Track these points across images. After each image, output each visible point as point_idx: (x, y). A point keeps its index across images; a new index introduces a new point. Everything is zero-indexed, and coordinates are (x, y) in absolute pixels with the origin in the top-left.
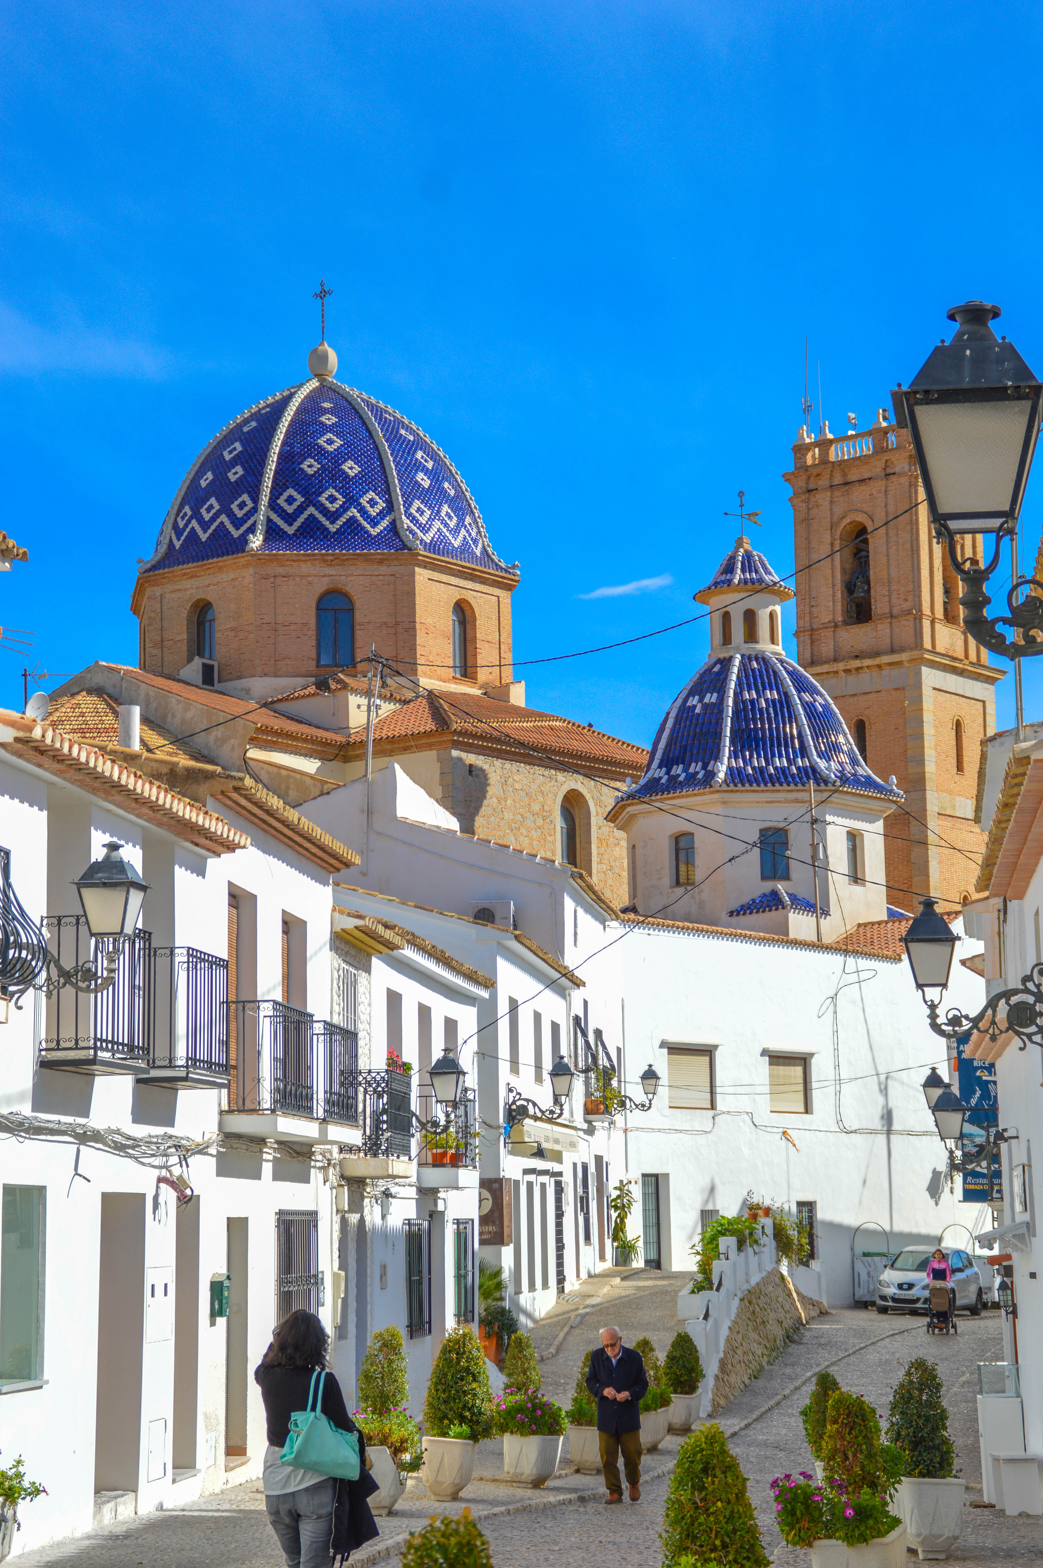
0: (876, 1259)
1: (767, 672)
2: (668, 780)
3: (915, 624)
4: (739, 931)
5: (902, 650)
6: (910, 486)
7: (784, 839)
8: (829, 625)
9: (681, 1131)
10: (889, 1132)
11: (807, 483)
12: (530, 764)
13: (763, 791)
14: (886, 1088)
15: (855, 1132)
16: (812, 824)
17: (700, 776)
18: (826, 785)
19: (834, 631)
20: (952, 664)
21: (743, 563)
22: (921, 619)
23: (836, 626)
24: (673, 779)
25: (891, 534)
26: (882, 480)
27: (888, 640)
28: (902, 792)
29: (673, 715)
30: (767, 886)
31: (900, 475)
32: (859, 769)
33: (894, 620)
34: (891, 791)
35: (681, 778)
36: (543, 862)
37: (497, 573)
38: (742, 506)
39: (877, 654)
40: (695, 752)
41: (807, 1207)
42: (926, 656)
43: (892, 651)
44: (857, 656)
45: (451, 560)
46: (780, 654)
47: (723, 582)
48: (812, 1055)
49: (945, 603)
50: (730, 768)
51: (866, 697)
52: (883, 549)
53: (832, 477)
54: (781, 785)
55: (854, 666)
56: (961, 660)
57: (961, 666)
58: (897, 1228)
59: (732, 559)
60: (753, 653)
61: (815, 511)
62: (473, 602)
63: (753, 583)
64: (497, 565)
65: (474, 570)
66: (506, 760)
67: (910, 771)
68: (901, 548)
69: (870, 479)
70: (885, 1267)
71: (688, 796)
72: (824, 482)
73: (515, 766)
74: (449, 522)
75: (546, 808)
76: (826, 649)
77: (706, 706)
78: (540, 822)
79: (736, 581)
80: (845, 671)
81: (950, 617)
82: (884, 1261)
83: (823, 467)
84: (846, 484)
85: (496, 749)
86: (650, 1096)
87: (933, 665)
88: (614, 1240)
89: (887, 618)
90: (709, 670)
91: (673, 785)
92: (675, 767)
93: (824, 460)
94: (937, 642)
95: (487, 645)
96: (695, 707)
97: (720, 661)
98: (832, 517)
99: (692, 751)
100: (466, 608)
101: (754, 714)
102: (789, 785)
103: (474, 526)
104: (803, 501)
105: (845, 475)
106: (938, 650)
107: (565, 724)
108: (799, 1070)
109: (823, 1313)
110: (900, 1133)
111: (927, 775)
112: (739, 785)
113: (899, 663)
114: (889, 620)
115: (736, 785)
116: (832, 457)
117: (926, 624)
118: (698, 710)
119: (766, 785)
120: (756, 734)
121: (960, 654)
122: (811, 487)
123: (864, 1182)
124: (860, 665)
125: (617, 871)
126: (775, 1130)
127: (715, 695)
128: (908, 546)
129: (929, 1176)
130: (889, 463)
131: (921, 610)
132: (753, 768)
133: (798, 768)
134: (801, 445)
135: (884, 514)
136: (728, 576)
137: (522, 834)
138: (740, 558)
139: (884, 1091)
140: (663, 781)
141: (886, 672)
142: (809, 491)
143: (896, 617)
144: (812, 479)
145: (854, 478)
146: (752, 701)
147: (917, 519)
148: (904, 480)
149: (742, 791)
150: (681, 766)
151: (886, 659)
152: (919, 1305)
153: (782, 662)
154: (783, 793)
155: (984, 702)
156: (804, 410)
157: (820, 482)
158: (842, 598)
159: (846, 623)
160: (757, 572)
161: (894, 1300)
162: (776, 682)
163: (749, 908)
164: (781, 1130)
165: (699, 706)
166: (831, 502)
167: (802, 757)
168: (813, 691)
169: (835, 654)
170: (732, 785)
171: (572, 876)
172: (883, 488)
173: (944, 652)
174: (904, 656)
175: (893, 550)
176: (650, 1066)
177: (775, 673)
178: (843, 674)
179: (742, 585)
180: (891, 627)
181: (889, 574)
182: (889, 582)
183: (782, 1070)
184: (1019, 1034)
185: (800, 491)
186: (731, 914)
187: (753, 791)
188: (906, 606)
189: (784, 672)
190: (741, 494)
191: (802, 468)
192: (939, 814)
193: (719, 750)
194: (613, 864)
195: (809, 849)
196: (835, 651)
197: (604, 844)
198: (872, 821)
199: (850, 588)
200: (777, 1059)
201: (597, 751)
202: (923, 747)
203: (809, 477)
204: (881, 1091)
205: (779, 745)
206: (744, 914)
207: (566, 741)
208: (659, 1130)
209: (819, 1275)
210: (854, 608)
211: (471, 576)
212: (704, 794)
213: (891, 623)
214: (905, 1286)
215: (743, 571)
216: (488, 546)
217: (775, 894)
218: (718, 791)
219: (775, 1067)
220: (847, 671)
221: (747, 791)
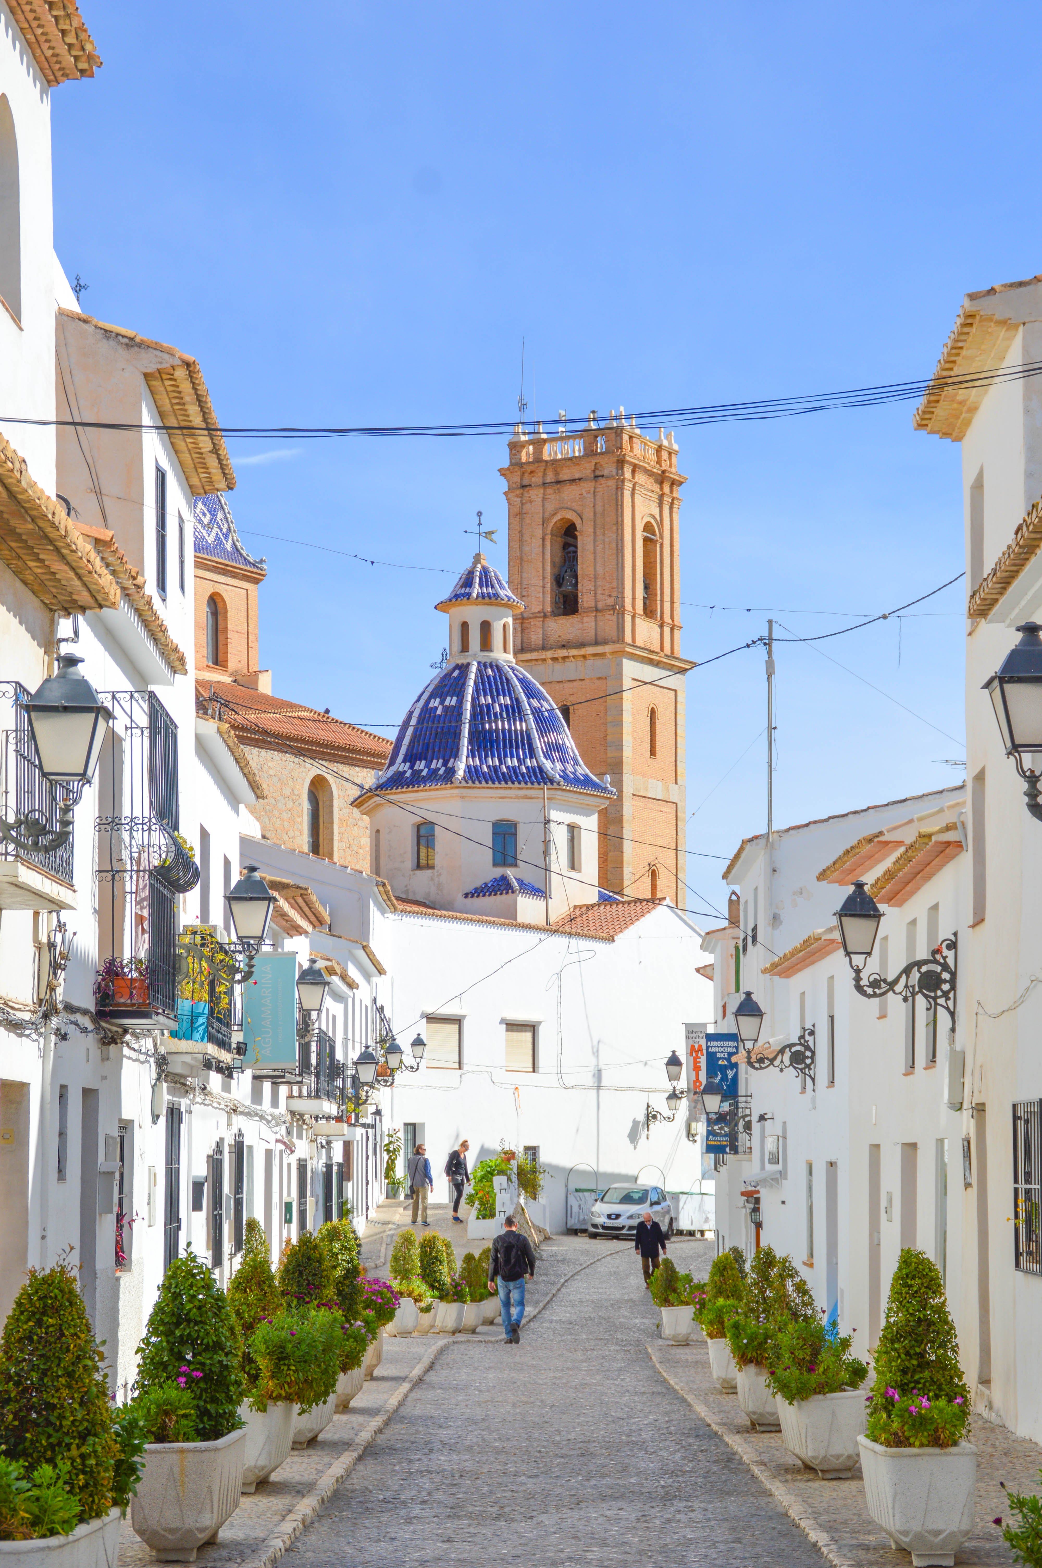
0: (587, 1194)
1: (501, 678)
2: (412, 774)
3: (618, 618)
4: (485, 918)
5: (605, 642)
6: (617, 489)
7: (513, 830)
8: (538, 615)
9: (435, 1088)
10: (599, 1088)
11: (521, 479)
12: (282, 752)
13: (497, 788)
14: (598, 1051)
15: (572, 1088)
16: (545, 824)
17: (441, 772)
18: (552, 784)
19: (543, 621)
20: (650, 656)
21: (481, 579)
22: (623, 614)
23: (545, 616)
24: (416, 773)
25: (598, 533)
26: (591, 481)
27: (593, 633)
28: (615, 790)
29: (416, 714)
30: (499, 872)
31: (608, 478)
32: (578, 768)
33: (599, 614)
34: (605, 789)
35: (424, 773)
36: (353, 872)
37: (246, 568)
38: (480, 524)
39: (582, 645)
40: (436, 750)
41: (532, 1151)
42: (627, 649)
43: (597, 643)
44: (563, 646)
45: (207, 557)
46: (511, 662)
47: (463, 595)
48: (540, 1023)
49: (644, 598)
50: (468, 767)
51: (571, 685)
52: (590, 547)
53: (545, 474)
54: (513, 783)
55: (561, 655)
56: (658, 653)
57: (657, 658)
58: (602, 1169)
59: (470, 574)
60: (488, 661)
61: (528, 506)
62: (224, 595)
63: (490, 598)
64: (245, 559)
65: (227, 565)
66: (262, 748)
67: (609, 755)
68: (607, 546)
69: (580, 479)
70: (596, 1200)
71: (430, 790)
72: (537, 479)
73: (270, 753)
74: (203, 518)
75: (296, 792)
76: (536, 637)
77: (446, 709)
78: (290, 805)
79: (474, 595)
80: (552, 659)
81: (648, 612)
82: (593, 1196)
83: (537, 465)
84: (558, 482)
85: (254, 739)
86: (418, 1060)
87: (633, 657)
88: (386, 1178)
89: (592, 611)
90: (448, 675)
91: (416, 780)
92: (418, 762)
93: (538, 460)
94: (637, 636)
95: (236, 635)
96: (436, 708)
97: (458, 667)
98: (544, 513)
99: (433, 749)
100: (218, 600)
101: (490, 717)
102: (519, 783)
103: (224, 522)
104: (517, 496)
105: (557, 473)
106: (637, 644)
107: (312, 714)
108: (529, 1035)
109: (547, 1238)
110: (608, 1088)
111: (625, 760)
112: (477, 782)
113: (602, 655)
114: (594, 614)
115: (474, 783)
116: (546, 457)
117: (628, 619)
118: (439, 712)
119: (500, 783)
120: (491, 735)
121: (656, 647)
122: (525, 482)
123: (577, 1131)
124: (566, 654)
125: (355, 848)
126: (509, 1086)
127: (455, 698)
128: (614, 545)
129: (631, 1124)
130: (598, 465)
131: (623, 606)
132: (488, 767)
133: (527, 768)
134: (516, 442)
135: (592, 514)
136: (467, 590)
137: (274, 816)
138: (478, 574)
139: (596, 1053)
140: (408, 775)
141: (589, 662)
142: (523, 487)
143: (600, 611)
144: (526, 475)
145: (566, 477)
146: (488, 706)
147: (622, 521)
148: (611, 483)
149: (479, 788)
150: (423, 762)
151: (590, 650)
152: (624, 1232)
153: (513, 669)
154: (514, 791)
155: (676, 691)
156: (520, 408)
157: (533, 479)
158: (552, 590)
159: (554, 614)
160: (492, 587)
161: (604, 1227)
162: (508, 689)
163: (482, 891)
164: (514, 1086)
165: (440, 707)
166: (544, 499)
167: (531, 758)
168: (539, 697)
169: (543, 643)
170: (470, 782)
171: (377, 885)
172: (592, 489)
173: (642, 646)
174: (607, 649)
175: (599, 548)
176: (419, 1035)
177: (507, 680)
178: (550, 662)
179: (480, 599)
180: (596, 621)
181: (595, 571)
182: (595, 578)
183: (516, 1035)
184: (795, 1068)
185: (514, 486)
186: (466, 895)
187: (488, 788)
188: (610, 601)
189: (515, 679)
190: (479, 514)
191: (516, 464)
192: (634, 795)
193: (458, 749)
194: (351, 842)
195: (542, 845)
196: (543, 639)
197: (344, 824)
198: (588, 815)
199: (559, 581)
200: (513, 1026)
201: (341, 740)
202: (622, 733)
203: (523, 473)
204: (594, 1053)
205: (511, 747)
206: (478, 896)
207: (314, 731)
208: (418, 1087)
209: (544, 1206)
210: (562, 600)
211: (224, 571)
212: (445, 789)
213: (596, 616)
214: (613, 1217)
215: (481, 586)
216: (238, 541)
217: (504, 878)
218: (458, 787)
219: (510, 1033)
220: (554, 659)
221: (484, 788)
